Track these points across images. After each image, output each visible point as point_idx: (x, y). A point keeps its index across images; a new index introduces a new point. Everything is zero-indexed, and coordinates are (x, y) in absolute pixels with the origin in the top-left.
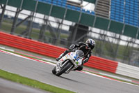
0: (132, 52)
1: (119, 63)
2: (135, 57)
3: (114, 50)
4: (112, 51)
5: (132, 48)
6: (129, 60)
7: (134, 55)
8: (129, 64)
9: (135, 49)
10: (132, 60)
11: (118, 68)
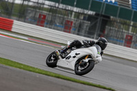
0: (27, 10)
1: (15, 21)
2: (31, 15)
3: (10, 9)
4: (7, 9)
5: (28, 6)
6: (25, 17)
7: (30, 13)
8: (25, 22)
9: (31, 7)
10: (27, 17)
11: (13, 26)
